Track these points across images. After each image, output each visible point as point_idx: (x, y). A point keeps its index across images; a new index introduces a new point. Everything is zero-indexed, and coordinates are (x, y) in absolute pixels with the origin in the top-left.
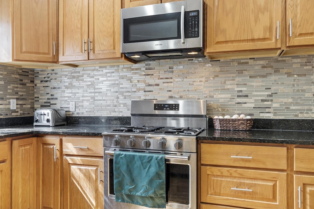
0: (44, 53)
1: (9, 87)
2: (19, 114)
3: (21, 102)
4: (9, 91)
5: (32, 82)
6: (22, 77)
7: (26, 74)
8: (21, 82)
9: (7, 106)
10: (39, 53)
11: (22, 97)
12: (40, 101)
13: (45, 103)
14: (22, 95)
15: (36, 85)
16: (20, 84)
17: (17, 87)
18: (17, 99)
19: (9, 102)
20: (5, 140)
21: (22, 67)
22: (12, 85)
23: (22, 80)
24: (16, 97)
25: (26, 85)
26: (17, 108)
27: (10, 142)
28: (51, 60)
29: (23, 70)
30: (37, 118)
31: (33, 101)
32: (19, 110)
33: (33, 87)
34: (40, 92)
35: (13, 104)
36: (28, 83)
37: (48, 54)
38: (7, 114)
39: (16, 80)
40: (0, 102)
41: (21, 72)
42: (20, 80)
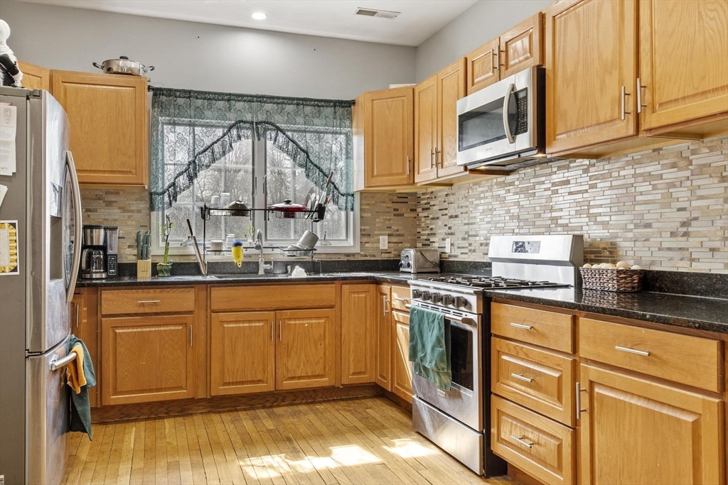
0: (397, 174)
1: (378, 220)
2: (392, 255)
3: (395, 239)
4: (377, 225)
5: (413, 210)
6: (396, 206)
7: (405, 200)
8: (396, 212)
9: (375, 245)
10: (391, 175)
11: (397, 233)
12: (422, 237)
13: (426, 240)
14: (398, 231)
15: (418, 215)
16: (395, 215)
17: (390, 220)
18: (389, 235)
19: (379, 240)
20: (334, 283)
21: (397, 192)
22: (382, 217)
23: (397, 210)
24: (387, 232)
25: (402, 215)
26: (389, 247)
27: (340, 285)
28: (406, 182)
29: (399, 195)
30: (403, 262)
31: (414, 238)
32: (392, 250)
33: (415, 217)
34: (420, 225)
35: (384, 242)
36: (408, 213)
37: (403, 173)
38: (374, 256)
39: (388, 210)
40: (365, 239)
41: (395, 199)
42: (395, 210)
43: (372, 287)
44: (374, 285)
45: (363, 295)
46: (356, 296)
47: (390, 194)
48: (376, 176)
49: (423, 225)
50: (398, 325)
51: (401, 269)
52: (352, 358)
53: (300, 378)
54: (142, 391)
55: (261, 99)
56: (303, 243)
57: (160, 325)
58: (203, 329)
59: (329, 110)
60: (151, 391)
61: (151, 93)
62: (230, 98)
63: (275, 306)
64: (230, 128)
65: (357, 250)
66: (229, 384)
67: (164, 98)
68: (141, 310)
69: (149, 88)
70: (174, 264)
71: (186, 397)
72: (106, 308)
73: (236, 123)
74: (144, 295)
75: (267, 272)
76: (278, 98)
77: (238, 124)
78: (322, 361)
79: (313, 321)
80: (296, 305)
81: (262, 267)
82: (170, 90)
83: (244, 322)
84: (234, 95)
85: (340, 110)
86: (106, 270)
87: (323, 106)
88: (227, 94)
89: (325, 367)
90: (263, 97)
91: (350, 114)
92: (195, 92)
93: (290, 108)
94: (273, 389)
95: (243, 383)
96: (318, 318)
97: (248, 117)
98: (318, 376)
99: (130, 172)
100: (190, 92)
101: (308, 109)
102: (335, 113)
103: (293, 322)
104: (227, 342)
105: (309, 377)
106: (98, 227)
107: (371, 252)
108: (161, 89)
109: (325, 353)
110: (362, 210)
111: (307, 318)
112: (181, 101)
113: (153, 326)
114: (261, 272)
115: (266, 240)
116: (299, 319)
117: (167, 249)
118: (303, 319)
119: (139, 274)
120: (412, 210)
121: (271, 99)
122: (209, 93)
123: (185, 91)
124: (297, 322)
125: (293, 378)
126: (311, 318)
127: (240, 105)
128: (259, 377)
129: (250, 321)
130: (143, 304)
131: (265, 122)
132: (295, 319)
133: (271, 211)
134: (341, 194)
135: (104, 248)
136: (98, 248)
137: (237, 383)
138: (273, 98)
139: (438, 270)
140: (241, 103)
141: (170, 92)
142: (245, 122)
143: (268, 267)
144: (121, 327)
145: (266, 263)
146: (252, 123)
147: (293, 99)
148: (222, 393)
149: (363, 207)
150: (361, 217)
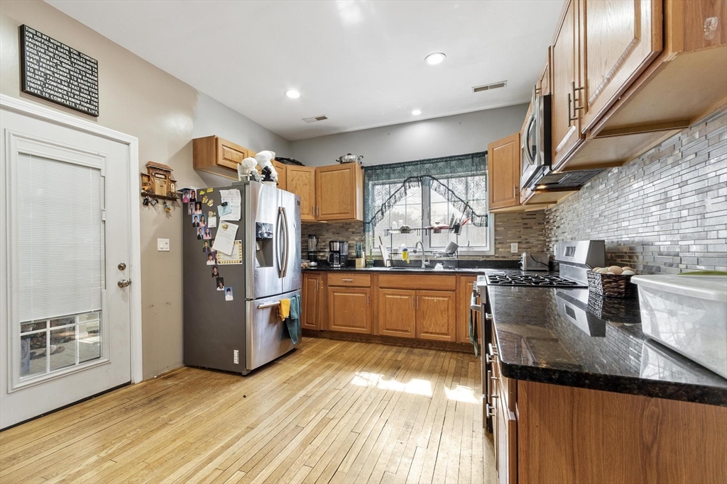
1: (509, 232)
3: (524, 246)
4: (509, 235)
5: (541, 224)
6: (525, 221)
7: (534, 216)
8: (526, 226)
9: (507, 250)
10: (505, 199)
11: (526, 241)
12: (546, 244)
14: (526, 239)
16: (524, 228)
17: (520, 232)
18: (519, 243)
19: (510, 246)
22: (513, 230)
23: (527, 224)
24: (518, 241)
25: (532, 228)
26: (519, 252)
27: (460, 277)
29: (528, 213)
33: (543, 229)
35: (514, 248)
36: (535, 226)
37: (512, 197)
38: (505, 257)
39: (518, 224)
40: (498, 246)
41: (525, 216)
42: (524, 224)
47: (519, 213)
48: (496, 201)
49: (547, 235)
53: (431, 333)
54: (346, 326)
55: (423, 162)
56: (449, 249)
57: (354, 293)
58: (376, 297)
59: (468, 161)
60: (350, 326)
61: (364, 170)
62: (403, 165)
63: (415, 287)
64: (405, 182)
65: (492, 253)
66: (389, 330)
67: (369, 171)
68: (345, 284)
69: (362, 167)
70: (375, 261)
71: (367, 333)
72: (330, 282)
73: (408, 179)
74: (346, 276)
75: (427, 266)
76: (433, 159)
77: (409, 180)
78: (446, 325)
79: (441, 299)
80: (429, 288)
81: (424, 263)
82: (372, 167)
83: (397, 295)
84: (406, 163)
85: (476, 160)
86: (340, 264)
87: (464, 159)
88: (402, 163)
89: (448, 329)
90: (424, 160)
91: (484, 160)
92: (385, 165)
93: (441, 164)
94: (414, 337)
95: (397, 330)
96: (443, 297)
97: (415, 175)
98: (443, 334)
99: (348, 213)
100: (382, 165)
101: (453, 163)
102: (473, 162)
103: (427, 298)
104: (387, 306)
105: (438, 334)
106: (336, 242)
107: (503, 255)
108: (368, 167)
109: (448, 320)
110: (495, 226)
111: (436, 297)
112: (378, 171)
113: (350, 293)
114: (423, 266)
115: (430, 247)
116: (431, 296)
117: (371, 253)
118: (434, 296)
119: (357, 266)
120: (539, 224)
121: (429, 161)
122: (393, 164)
123: (380, 166)
124: (430, 298)
125: (427, 333)
126: (439, 297)
127: (410, 168)
128: (406, 329)
129: (401, 295)
130: (346, 281)
131: (425, 176)
132: (429, 296)
134: (478, 216)
135: (339, 252)
136: (336, 252)
137: (393, 330)
138: (430, 160)
139: (547, 269)
141: (372, 168)
142: (413, 177)
143: (427, 263)
144: (337, 292)
145: (427, 261)
146: (418, 177)
147: (443, 158)
148: (385, 334)
149: (497, 224)
150: (495, 230)
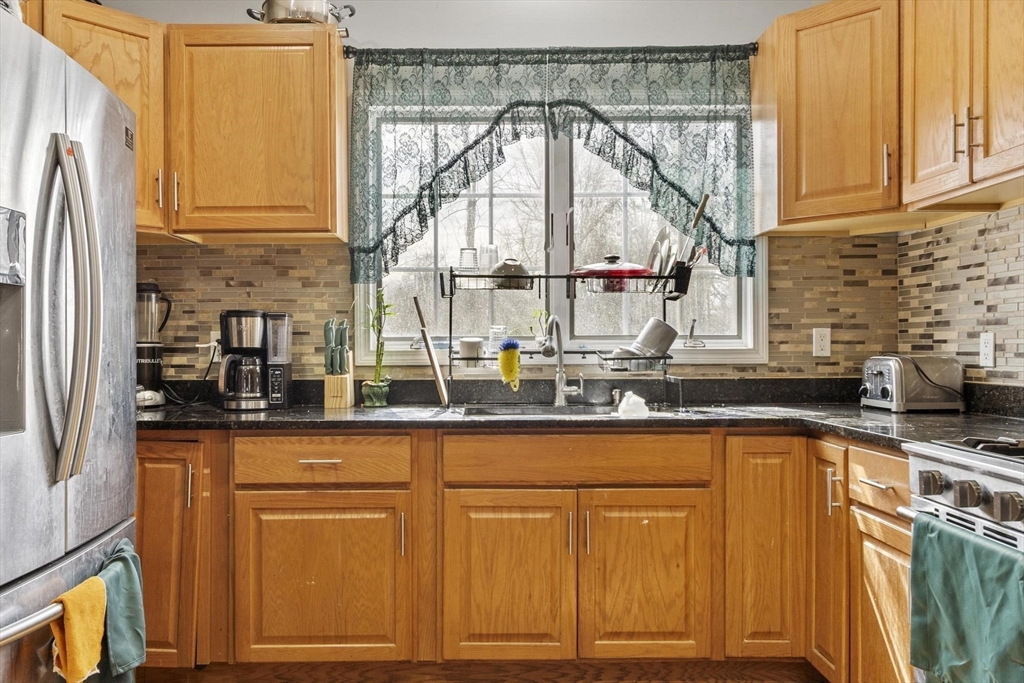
0: (857, 188)
1: (807, 295)
2: (840, 369)
3: (846, 335)
4: (807, 305)
5: (890, 273)
6: (850, 264)
7: (869, 251)
8: (850, 278)
9: (802, 348)
10: (844, 190)
11: (853, 321)
12: (911, 331)
13: (923, 336)
14: (853, 316)
15: (901, 282)
16: (847, 284)
17: (835, 294)
18: (834, 326)
19: (810, 337)
20: (708, 433)
21: (853, 233)
22: (818, 289)
23: (852, 272)
24: (830, 321)
25: (864, 283)
26: (832, 352)
27: (721, 438)
28: (878, 205)
29: (857, 242)
31: (892, 332)
32: (840, 358)
33: (894, 288)
34: (908, 304)
35: (821, 342)
36: (875, 278)
37: (872, 185)
38: (800, 370)
39: (830, 273)
40: (780, 336)
41: (847, 248)
42: (847, 272)
43: (798, 443)
44: (803, 440)
45: (777, 461)
46: (759, 461)
47: (835, 240)
48: (806, 196)
49: (914, 303)
50: (868, 545)
51: (864, 401)
52: (749, 600)
53: (631, 635)
54: (310, 639)
55: (560, 56)
56: (646, 342)
57: (344, 510)
58: (429, 519)
59: (700, 69)
60: (326, 639)
61: (352, 61)
62: (497, 58)
63: (577, 479)
64: (498, 119)
65: (763, 357)
66: (480, 637)
67: (374, 68)
68: (307, 478)
69: (348, 51)
70: (393, 384)
71: (393, 657)
72: (242, 472)
73: (512, 106)
74: (312, 448)
75: (571, 401)
76: (594, 51)
77: (512, 112)
78: (681, 602)
79: (662, 514)
80: (623, 478)
81: (563, 391)
82: (386, 52)
83: (510, 509)
84: (506, 52)
85: (724, 67)
86: (265, 395)
87: (686, 61)
88: (493, 52)
89: (687, 617)
90: (563, 51)
91: (746, 72)
92: (432, 52)
93: (618, 70)
94: (571, 655)
95: (508, 637)
96: (671, 508)
97: (535, 95)
98: (673, 635)
99: (304, 208)
100: (422, 52)
101: (656, 70)
102: (714, 73)
103: (615, 514)
104: (475, 550)
105: (652, 635)
106: (251, 314)
107: (792, 362)
108: (369, 52)
109: (687, 587)
110: (772, 274)
111: (647, 507)
112: (406, 71)
113: (331, 509)
114: (560, 401)
115: (572, 336)
116: (630, 508)
117: (379, 354)
118: (638, 508)
119: (329, 403)
120: (886, 273)
121: (580, 54)
122: (459, 52)
123: (412, 52)
124: (626, 514)
125: (616, 635)
126: (656, 508)
127: (518, 71)
128: (543, 628)
129: (523, 509)
130: (311, 467)
131: (568, 102)
132: (622, 508)
133: (579, 280)
134: (727, 242)
135: (262, 353)
136: (251, 352)
137: (496, 637)
138: (584, 51)
139: (959, 405)
140: (521, 67)
141: (386, 56)
142: (528, 104)
143: (574, 390)
144: (273, 510)
145: (570, 383)
146: (541, 104)
147: (625, 51)
148: (466, 656)
149: (776, 268)
150: (771, 289)
